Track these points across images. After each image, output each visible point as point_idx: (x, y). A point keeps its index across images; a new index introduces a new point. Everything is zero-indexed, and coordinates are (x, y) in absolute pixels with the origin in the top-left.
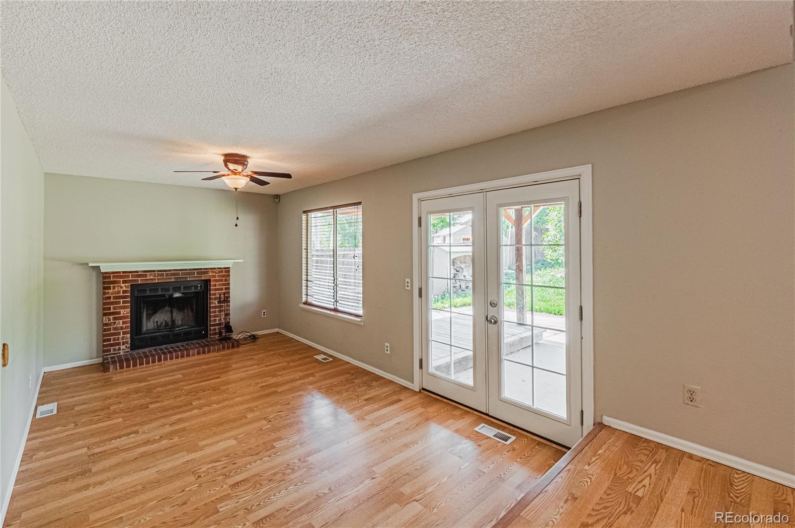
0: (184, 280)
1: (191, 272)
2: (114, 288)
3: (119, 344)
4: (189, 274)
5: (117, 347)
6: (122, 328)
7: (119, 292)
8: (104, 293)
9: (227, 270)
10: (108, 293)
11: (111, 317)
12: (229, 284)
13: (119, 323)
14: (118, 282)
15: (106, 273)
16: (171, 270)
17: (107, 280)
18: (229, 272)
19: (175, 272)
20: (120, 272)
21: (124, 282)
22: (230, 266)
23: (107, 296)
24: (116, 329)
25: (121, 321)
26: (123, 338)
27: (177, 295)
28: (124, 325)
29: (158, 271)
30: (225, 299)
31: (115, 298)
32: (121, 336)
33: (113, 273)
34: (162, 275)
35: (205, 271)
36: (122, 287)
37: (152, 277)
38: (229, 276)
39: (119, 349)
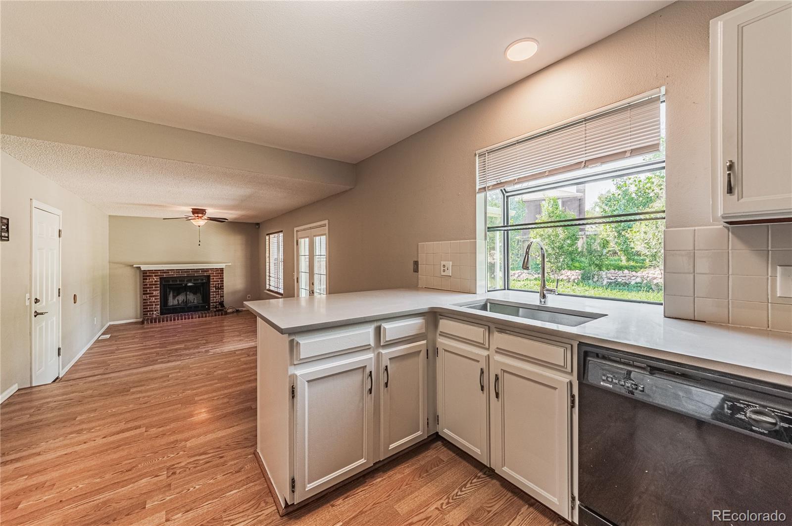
0: (192, 275)
1: (197, 270)
2: (149, 279)
3: (153, 311)
4: (197, 272)
5: (152, 313)
6: (154, 302)
7: (152, 282)
8: (144, 282)
9: (222, 270)
10: (146, 282)
11: (148, 296)
12: (223, 278)
13: (153, 299)
14: (152, 276)
15: (144, 271)
16: (184, 270)
17: (145, 275)
18: (223, 271)
19: (188, 271)
20: (153, 270)
21: (155, 276)
22: (224, 267)
23: (145, 283)
24: (151, 302)
25: (154, 298)
26: (155, 308)
27: (190, 284)
28: (156, 301)
29: (176, 270)
30: (220, 287)
31: (150, 285)
32: (154, 306)
33: (148, 271)
34: (179, 272)
35: (207, 270)
36: (154, 279)
37: (172, 273)
38: (223, 273)
39: (153, 314)
